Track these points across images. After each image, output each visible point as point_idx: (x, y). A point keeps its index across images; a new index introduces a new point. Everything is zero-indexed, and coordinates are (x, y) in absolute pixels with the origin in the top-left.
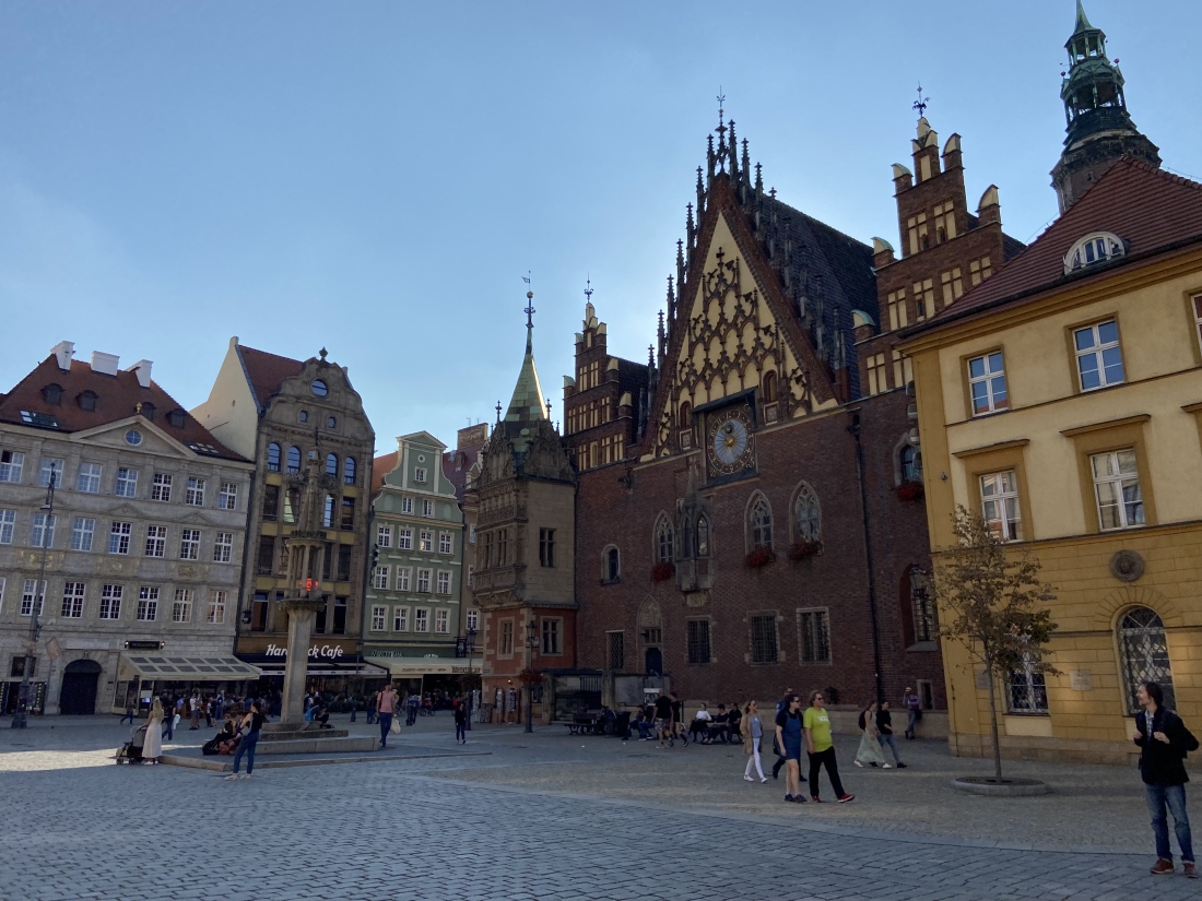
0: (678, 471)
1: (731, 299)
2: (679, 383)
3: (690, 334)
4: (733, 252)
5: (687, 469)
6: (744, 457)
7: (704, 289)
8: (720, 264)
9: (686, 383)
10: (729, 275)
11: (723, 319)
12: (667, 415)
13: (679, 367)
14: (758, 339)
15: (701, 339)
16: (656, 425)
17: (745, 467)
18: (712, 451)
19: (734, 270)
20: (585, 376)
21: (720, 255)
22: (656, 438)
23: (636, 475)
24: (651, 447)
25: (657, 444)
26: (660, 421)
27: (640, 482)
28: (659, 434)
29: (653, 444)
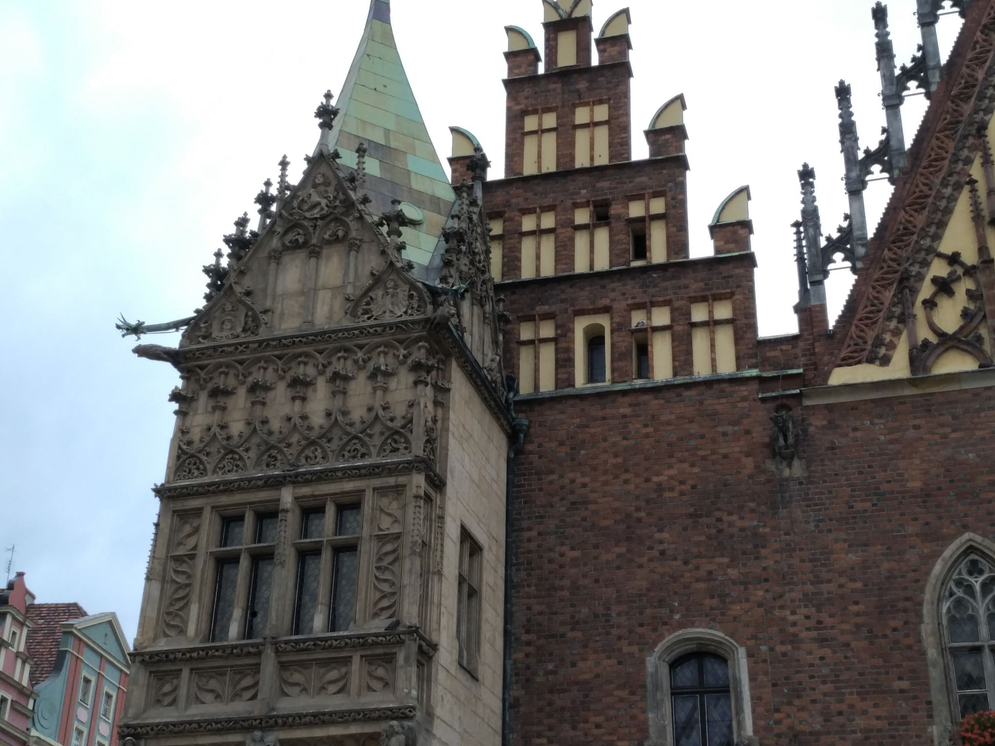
12: (954, 260)
22: (906, 318)
23: (817, 422)
24: (879, 342)
25: (912, 336)
26: (920, 278)
27: (839, 441)
28: (918, 310)
29: (888, 337)
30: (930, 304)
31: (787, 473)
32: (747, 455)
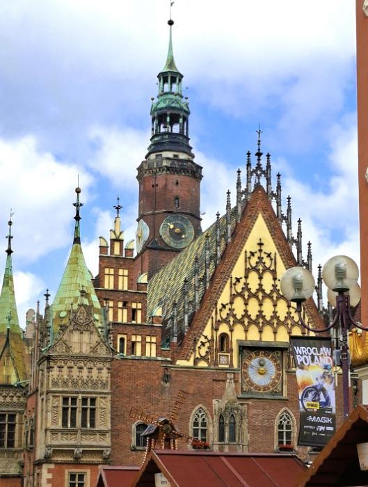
0: (216, 381)
1: (268, 278)
2: (219, 318)
3: (231, 287)
4: (270, 247)
5: (224, 381)
6: (274, 384)
7: (246, 261)
8: (260, 251)
9: (226, 321)
10: (267, 262)
11: (261, 289)
12: (206, 337)
13: (219, 306)
14: (289, 313)
15: (241, 295)
16: (195, 341)
17: (273, 391)
18: (245, 373)
19: (271, 259)
20: (112, 277)
21: (261, 244)
22: (194, 350)
23: (173, 374)
24: (188, 355)
25: (195, 355)
26: (198, 340)
27: (177, 379)
28: (197, 349)
29: (190, 354)
30: (199, 348)
31: (166, 385)
32: (158, 379)
